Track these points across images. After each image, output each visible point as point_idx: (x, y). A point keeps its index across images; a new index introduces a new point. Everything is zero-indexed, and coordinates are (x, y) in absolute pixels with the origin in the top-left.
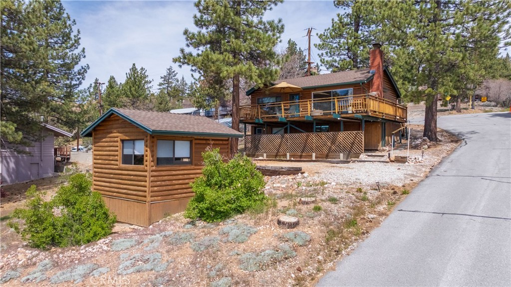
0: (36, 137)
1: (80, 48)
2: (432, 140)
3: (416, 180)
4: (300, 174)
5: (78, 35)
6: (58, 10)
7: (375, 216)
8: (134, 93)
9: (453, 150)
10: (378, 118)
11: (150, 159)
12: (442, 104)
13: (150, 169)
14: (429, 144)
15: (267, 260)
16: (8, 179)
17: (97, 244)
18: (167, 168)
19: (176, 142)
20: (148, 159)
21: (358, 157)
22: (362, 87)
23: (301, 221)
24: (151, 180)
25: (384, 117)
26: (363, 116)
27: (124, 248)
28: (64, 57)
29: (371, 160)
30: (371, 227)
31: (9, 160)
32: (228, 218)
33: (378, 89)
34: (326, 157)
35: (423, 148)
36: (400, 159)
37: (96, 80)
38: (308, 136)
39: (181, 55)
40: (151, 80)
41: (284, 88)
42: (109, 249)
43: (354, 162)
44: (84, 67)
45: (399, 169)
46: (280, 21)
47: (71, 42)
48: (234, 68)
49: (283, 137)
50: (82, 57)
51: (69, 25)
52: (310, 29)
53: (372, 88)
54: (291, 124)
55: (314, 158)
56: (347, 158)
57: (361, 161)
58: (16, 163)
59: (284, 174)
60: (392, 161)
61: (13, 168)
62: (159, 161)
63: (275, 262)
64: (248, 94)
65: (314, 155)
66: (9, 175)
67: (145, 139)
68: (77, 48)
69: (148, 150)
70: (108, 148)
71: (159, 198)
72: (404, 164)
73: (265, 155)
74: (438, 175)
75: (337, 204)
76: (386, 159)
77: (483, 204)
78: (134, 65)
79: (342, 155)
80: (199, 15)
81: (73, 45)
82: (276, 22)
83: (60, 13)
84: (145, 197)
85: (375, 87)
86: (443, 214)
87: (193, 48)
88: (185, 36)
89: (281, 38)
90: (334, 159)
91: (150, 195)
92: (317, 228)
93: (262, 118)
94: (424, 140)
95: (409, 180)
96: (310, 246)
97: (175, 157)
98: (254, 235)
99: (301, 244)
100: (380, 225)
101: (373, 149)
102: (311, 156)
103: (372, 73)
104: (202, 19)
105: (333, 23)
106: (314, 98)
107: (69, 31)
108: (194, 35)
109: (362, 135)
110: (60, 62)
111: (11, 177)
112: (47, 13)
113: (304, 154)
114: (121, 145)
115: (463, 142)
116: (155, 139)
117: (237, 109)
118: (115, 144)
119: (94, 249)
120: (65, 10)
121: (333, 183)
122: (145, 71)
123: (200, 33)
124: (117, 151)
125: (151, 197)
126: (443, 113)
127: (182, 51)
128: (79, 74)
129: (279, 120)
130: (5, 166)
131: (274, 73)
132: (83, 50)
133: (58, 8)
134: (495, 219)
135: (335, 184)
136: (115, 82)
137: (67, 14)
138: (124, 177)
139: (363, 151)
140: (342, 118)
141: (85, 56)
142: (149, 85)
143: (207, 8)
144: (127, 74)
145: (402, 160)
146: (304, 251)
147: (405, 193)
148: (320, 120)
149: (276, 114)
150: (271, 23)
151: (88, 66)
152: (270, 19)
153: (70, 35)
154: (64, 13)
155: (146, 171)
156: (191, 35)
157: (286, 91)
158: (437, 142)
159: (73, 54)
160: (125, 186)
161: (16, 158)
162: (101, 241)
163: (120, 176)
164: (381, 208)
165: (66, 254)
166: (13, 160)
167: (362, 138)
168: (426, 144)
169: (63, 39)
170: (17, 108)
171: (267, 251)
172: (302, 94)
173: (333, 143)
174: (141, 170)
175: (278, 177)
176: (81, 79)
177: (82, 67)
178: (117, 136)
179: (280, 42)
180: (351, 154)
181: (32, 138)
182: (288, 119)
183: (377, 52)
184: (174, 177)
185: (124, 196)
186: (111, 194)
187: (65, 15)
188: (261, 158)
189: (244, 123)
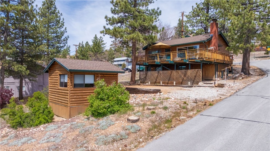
0: (39, 73)
1: (64, 27)
2: (246, 74)
3: (223, 97)
4: (159, 93)
5: (63, 21)
6: (54, 9)
7: (185, 117)
8: (96, 50)
9: (257, 80)
10: (212, 62)
11: (70, 84)
12: (266, 53)
13: (70, 89)
14: (243, 76)
15: (110, 139)
16: (28, 93)
17: (39, 127)
18: (80, 89)
19: (85, 75)
20: (69, 84)
21: (198, 84)
22: (204, 44)
23: (141, 119)
24: (70, 95)
25: (215, 61)
26: (201, 61)
27: (50, 129)
28: (56, 32)
29: (205, 86)
30: (178, 124)
31: (29, 84)
32: (105, 116)
33: (214, 45)
34: (181, 84)
35: (239, 79)
36: (220, 85)
37: (79, 43)
38: (171, 72)
39: (104, 30)
40: (105, 43)
41: (160, 46)
42: (44, 130)
43: (195, 86)
44: (66, 37)
45: (218, 91)
46: (158, 9)
47: (60, 25)
48: (130, 36)
49: (159, 72)
50: (65, 32)
51: (59, 16)
52: (183, 12)
53: (211, 45)
54: (163, 65)
55: (175, 84)
56: (192, 84)
57: (198, 86)
58: (32, 85)
59: (151, 93)
60: (216, 87)
61: (31, 88)
62: (75, 86)
63: (114, 140)
64: (144, 49)
65: (175, 82)
66: (29, 91)
67: (68, 74)
68: (63, 28)
69: (69, 80)
70: (54, 79)
71: (75, 104)
72: (222, 88)
73: (149, 82)
74: (237, 95)
75: (166, 110)
76: (213, 85)
77: (251, 113)
78: (96, 35)
79: (189, 83)
80: (113, 8)
81: (61, 26)
82: (156, 9)
83: (55, 10)
84: (68, 104)
85: (213, 44)
86: (224, 118)
87: (110, 25)
88: (105, 20)
89: (159, 18)
90: (185, 85)
91: (70, 103)
92: (147, 123)
93: (148, 63)
94: (241, 74)
95: (219, 97)
96: (138, 133)
97: (85, 83)
98: (112, 126)
99: (133, 132)
100: (184, 123)
101: (210, 79)
102: (173, 83)
103: (211, 36)
104: (115, 9)
105: (193, 8)
106: (178, 51)
107: (59, 19)
108: (110, 18)
109: (200, 72)
110: (55, 35)
111: (30, 92)
112: (49, 10)
113: (169, 82)
114: (59, 77)
115: (266, 75)
116: (73, 74)
117: (134, 57)
118: (57, 76)
119: (37, 130)
120: (57, 8)
121: (173, 99)
122: (102, 38)
123: (113, 17)
124: (57, 80)
125: (71, 104)
126: (265, 58)
127: (104, 27)
128: (64, 41)
129: (156, 63)
130: (27, 87)
131: (153, 37)
132: (66, 29)
133: (54, 8)
134: (252, 122)
135: (174, 99)
136: (88, 44)
137: (58, 10)
138: (60, 93)
139: (201, 81)
140: (190, 62)
141: (66, 32)
142: (104, 46)
143: (117, 4)
144: (92, 40)
145: (221, 86)
146: (133, 136)
147: (211, 105)
148: (179, 63)
149: (155, 60)
150: (153, 10)
151: (68, 37)
152: (153, 8)
153: (60, 21)
154: (56, 10)
155: (68, 91)
156: (109, 18)
157: (161, 47)
158: (249, 75)
159: (60, 31)
160: (60, 98)
161: (32, 83)
162: (42, 126)
163: (59, 93)
164: (191, 113)
165: (24, 132)
166: (30, 84)
167: (200, 73)
168: (242, 77)
169: (56, 23)
170: (31, 58)
171: (112, 135)
172: (172, 49)
173: (185, 76)
174: (66, 90)
175: (148, 94)
176: (65, 43)
177: (65, 37)
178: (58, 72)
179: (158, 20)
180: (194, 82)
181: (37, 73)
182: (161, 63)
183: (214, 24)
184: (84, 94)
185: (60, 103)
186: (55, 102)
187: (57, 11)
188: (147, 84)
189: (139, 65)
